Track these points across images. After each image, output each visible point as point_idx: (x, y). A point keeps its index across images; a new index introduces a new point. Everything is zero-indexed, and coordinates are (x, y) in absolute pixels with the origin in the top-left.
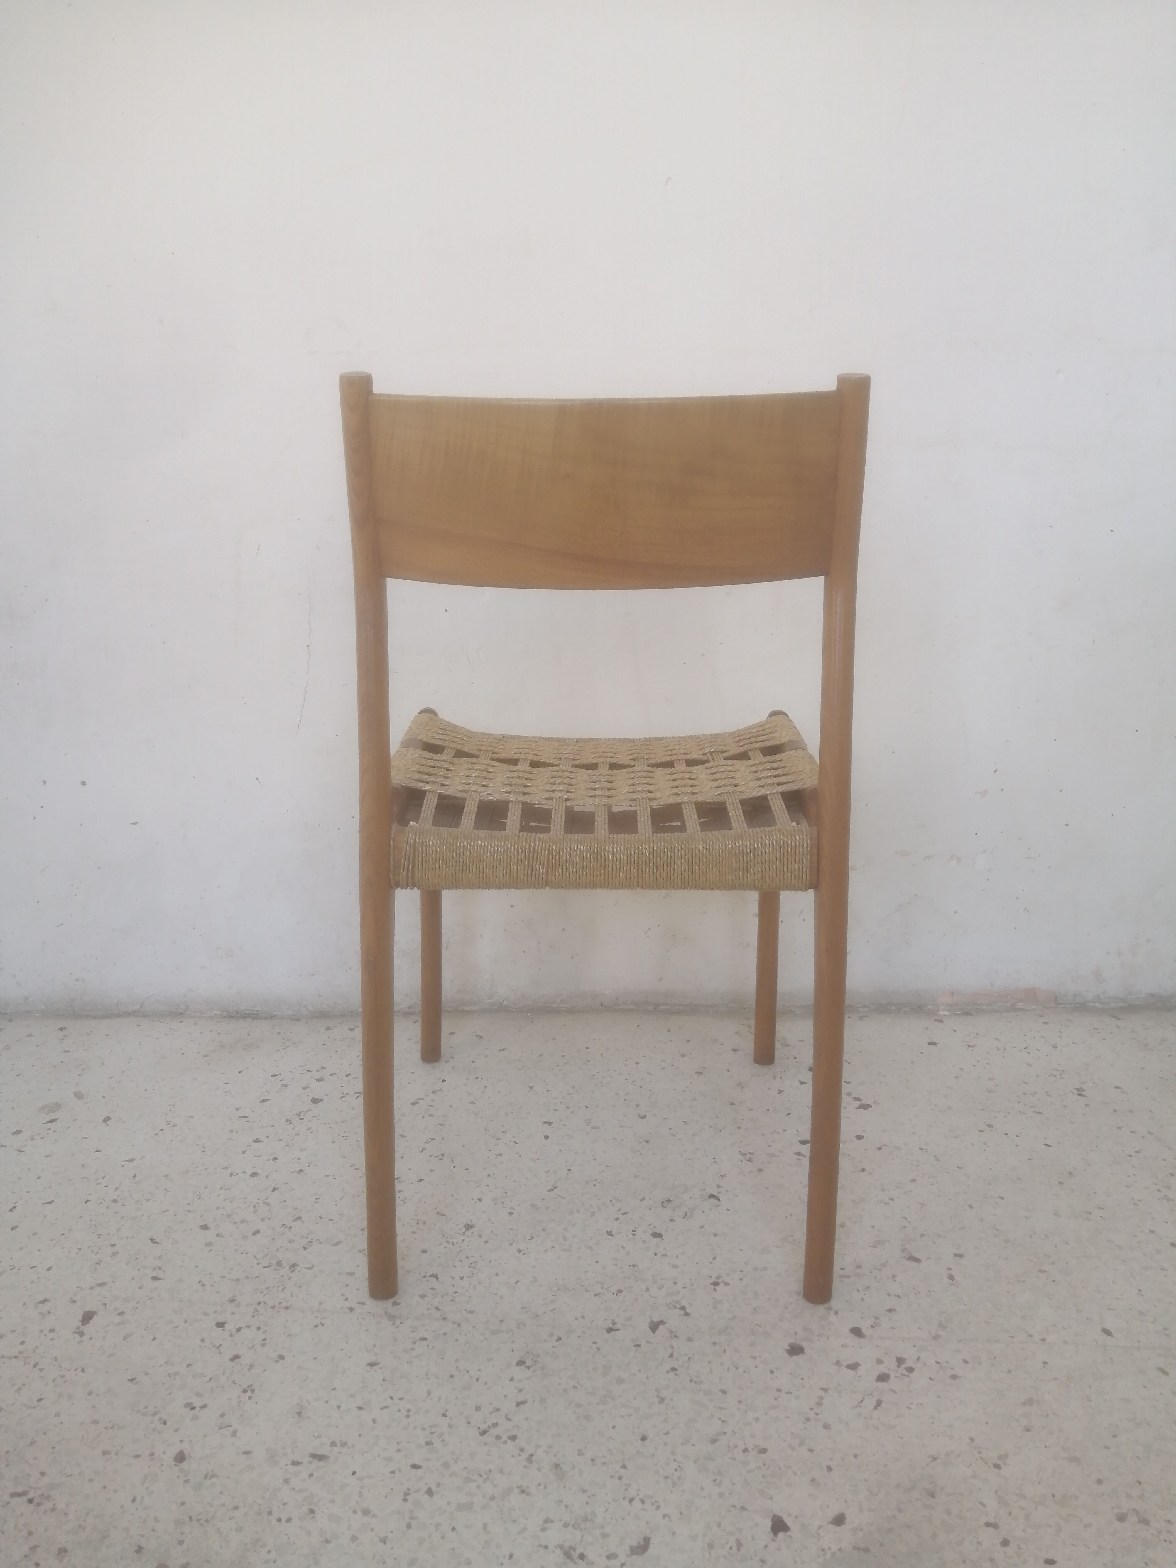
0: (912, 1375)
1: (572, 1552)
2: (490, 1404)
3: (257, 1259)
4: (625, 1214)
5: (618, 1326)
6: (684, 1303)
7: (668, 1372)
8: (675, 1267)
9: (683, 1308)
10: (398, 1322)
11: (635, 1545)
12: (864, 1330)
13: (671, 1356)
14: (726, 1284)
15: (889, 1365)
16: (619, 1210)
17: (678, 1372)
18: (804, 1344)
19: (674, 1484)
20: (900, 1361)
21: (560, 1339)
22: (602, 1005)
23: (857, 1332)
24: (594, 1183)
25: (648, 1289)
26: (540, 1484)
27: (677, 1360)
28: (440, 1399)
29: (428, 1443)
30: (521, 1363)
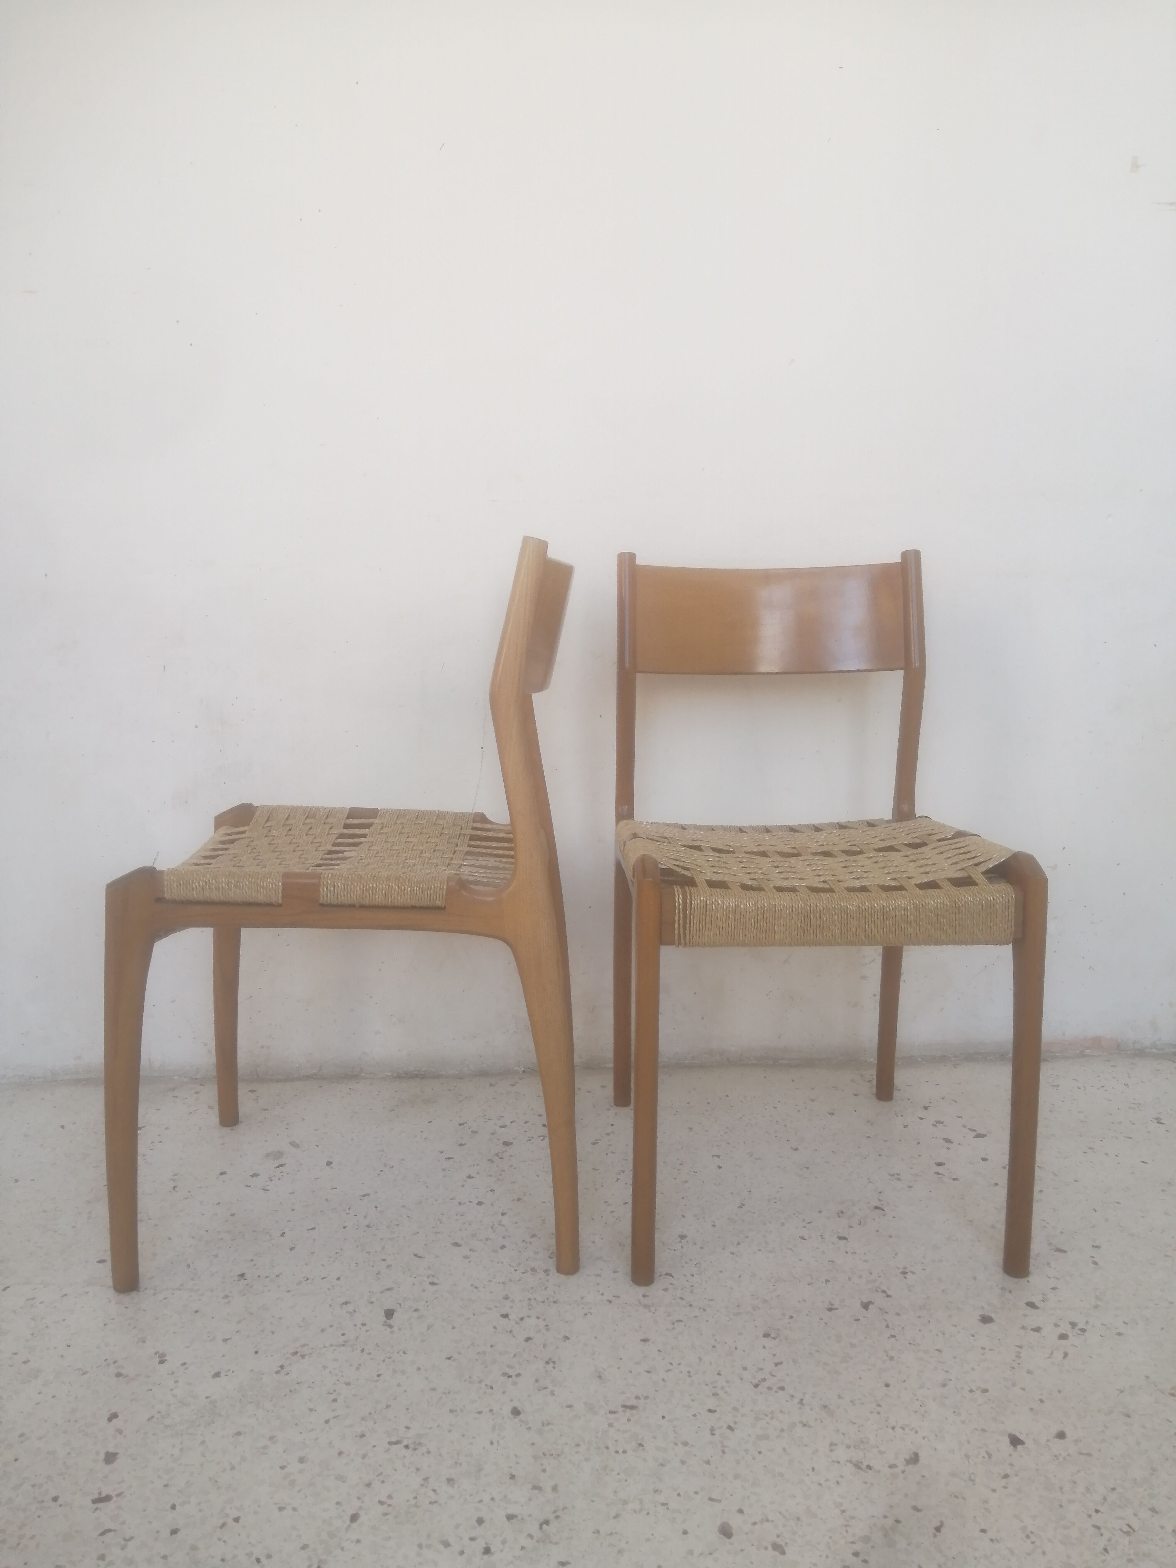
0: (1086, 1334)
1: (860, 1464)
2: (754, 1365)
3: (513, 1267)
4: (810, 1223)
5: (836, 1306)
6: (883, 1288)
7: (889, 1338)
8: (866, 1261)
9: (884, 1292)
10: (653, 1309)
11: (907, 1457)
12: (1037, 1304)
13: (887, 1326)
14: (913, 1273)
15: (1065, 1328)
16: (804, 1220)
17: (897, 1338)
18: (993, 1315)
19: (923, 1416)
20: (1073, 1325)
21: (791, 1317)
22: (728, 1060)
23: (1031, 1305)
24: (775, 1200)
25: (850, 1279)
26: (816, 1420)
27: (893, 1329)
28: (711, 1363)
29: (715, 1394)
30: (766, 1335)
